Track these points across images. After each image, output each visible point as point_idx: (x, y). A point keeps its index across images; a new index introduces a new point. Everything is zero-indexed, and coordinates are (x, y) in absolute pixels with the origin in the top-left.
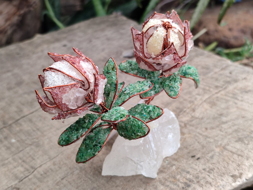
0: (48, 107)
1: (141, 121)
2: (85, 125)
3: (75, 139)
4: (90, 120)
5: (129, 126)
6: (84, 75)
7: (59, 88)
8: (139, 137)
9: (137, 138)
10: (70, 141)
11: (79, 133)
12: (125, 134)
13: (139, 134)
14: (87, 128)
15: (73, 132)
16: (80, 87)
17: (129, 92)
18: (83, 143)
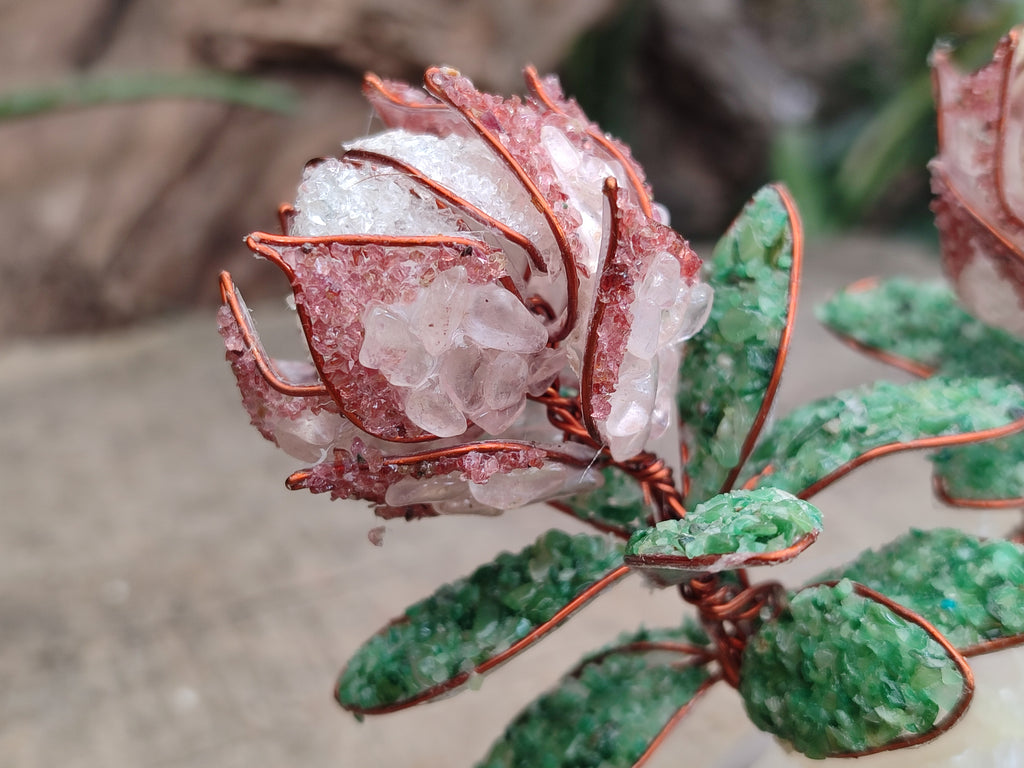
0: (272, 390)
1: (912, 626)
2: (521, 598)
3: (441, 677)
4: (561, 568)
5: (822, 655)
6: (546, 205)
7: (356, 254)
8: (882, 738)
9: (871, 751)
10: (405, 689)
11: (473, 640)
12: (785, 712)
13: (887, 715)
14: (528, 617)
15: (441, 629)
16: (507, 283)
17: (857, 422)
18: (508, 736)
